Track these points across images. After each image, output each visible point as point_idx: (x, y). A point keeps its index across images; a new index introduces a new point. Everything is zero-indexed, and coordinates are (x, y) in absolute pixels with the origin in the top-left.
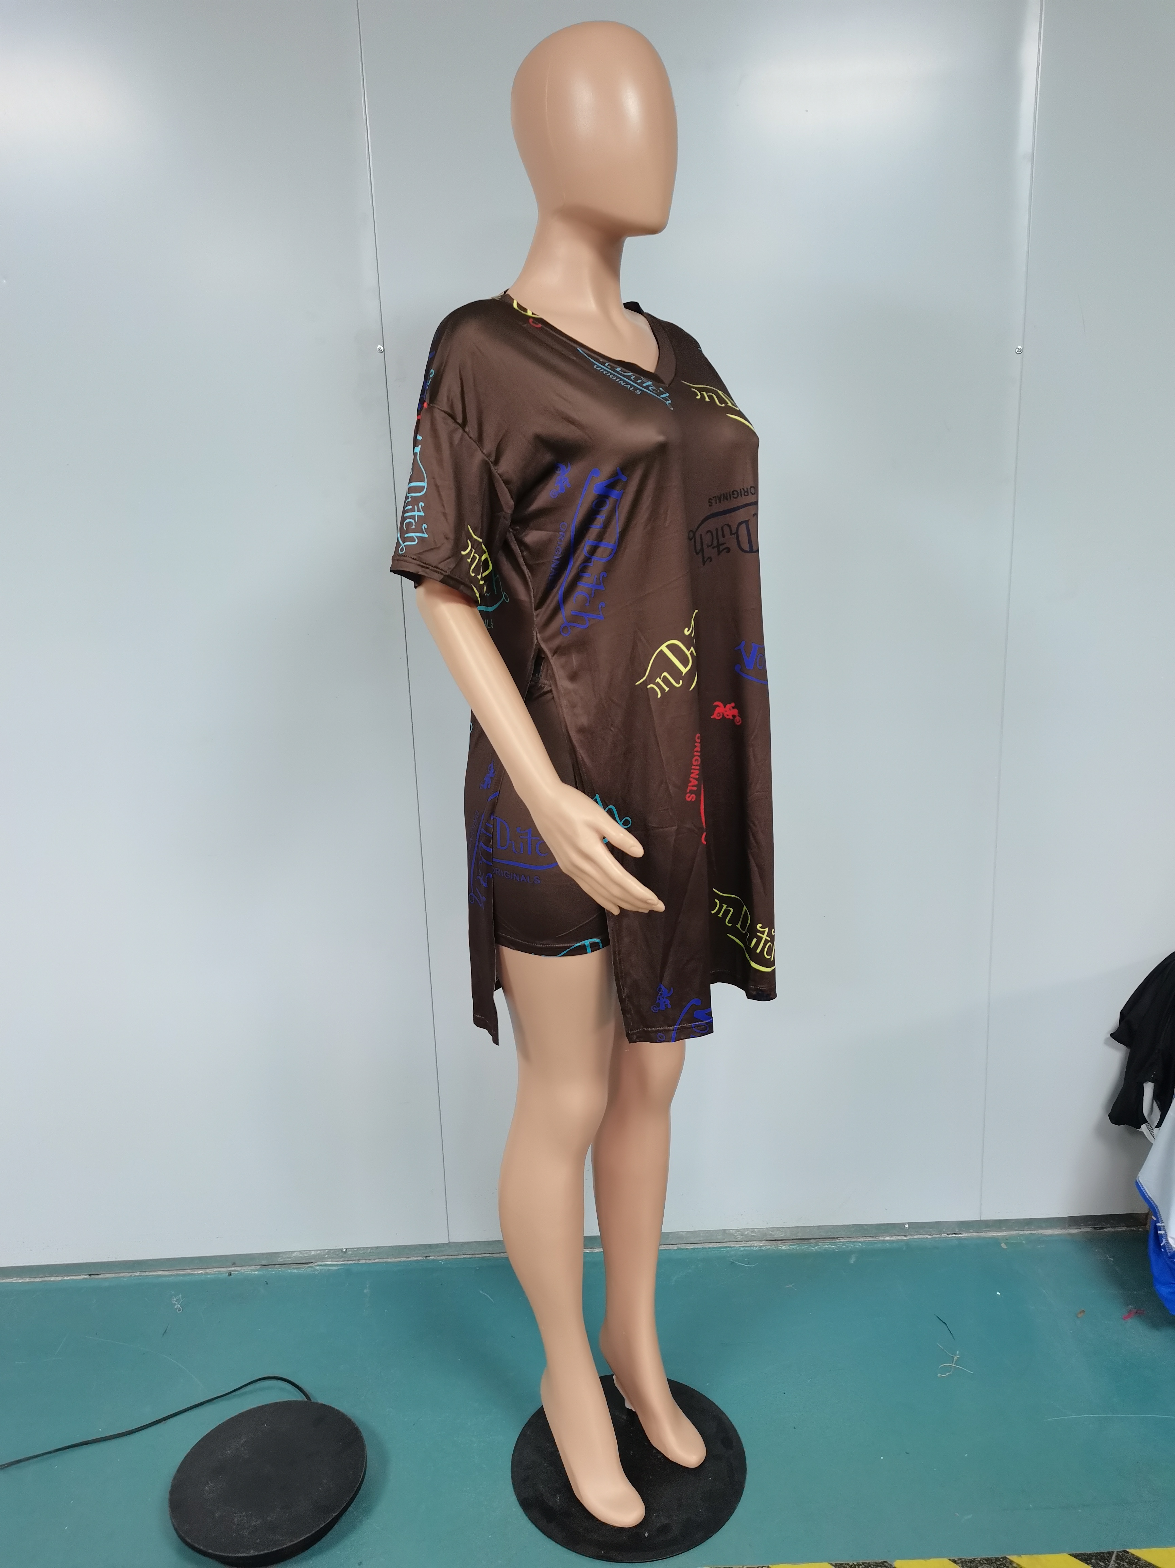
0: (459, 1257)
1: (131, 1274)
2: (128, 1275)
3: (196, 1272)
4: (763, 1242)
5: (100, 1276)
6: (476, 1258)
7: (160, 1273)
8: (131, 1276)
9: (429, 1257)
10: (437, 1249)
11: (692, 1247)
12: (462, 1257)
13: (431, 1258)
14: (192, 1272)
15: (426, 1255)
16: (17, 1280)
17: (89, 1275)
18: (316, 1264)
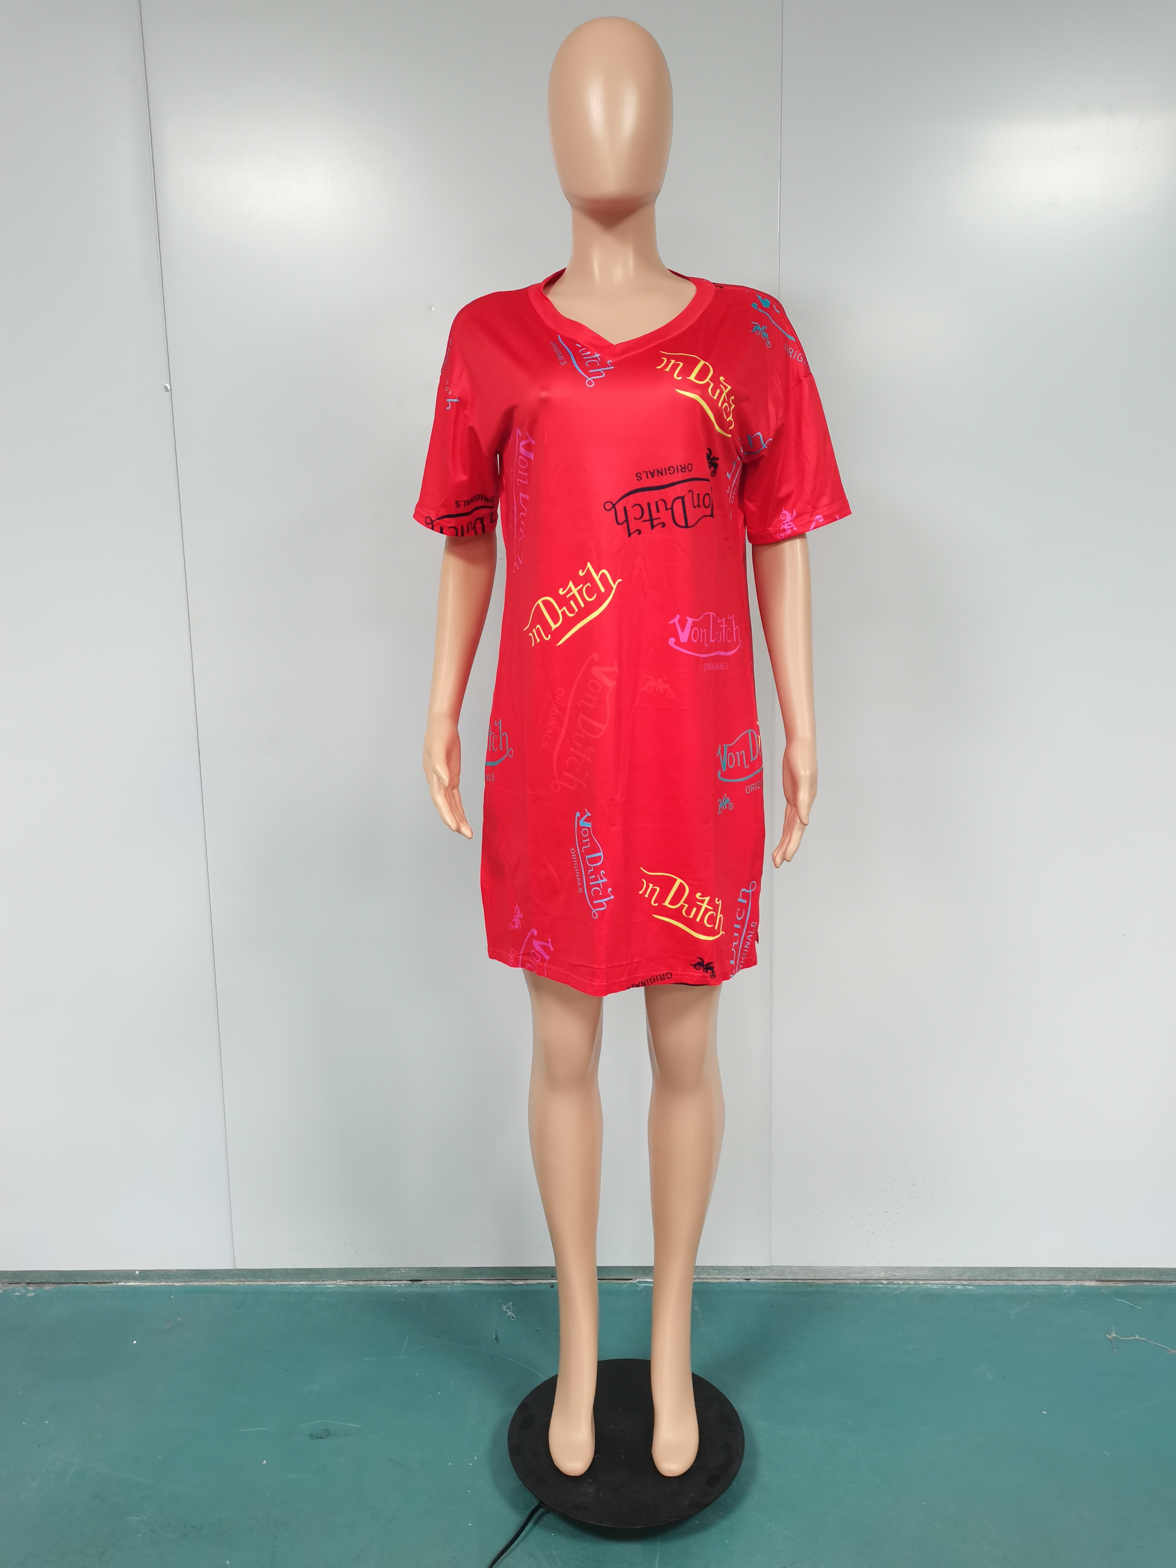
0: (780, 1281)
1: (453, 1281)
2: (450, 1282)
3: (517, 1283)
4: (1094, 1282)
5: (422, 1282)
6: (797, 1283)
7: (481, 1282)
8: (453, 1283)
9: (749, 1279)
10: (760, 1272)
11: (1021, 1284)
12: (784, 1281)
13: (751, 1280)
14: (513, 1283)
15: (747, 1277)
16: (340, 1282)
17: (410, 1280)
18: (637, 1280)
